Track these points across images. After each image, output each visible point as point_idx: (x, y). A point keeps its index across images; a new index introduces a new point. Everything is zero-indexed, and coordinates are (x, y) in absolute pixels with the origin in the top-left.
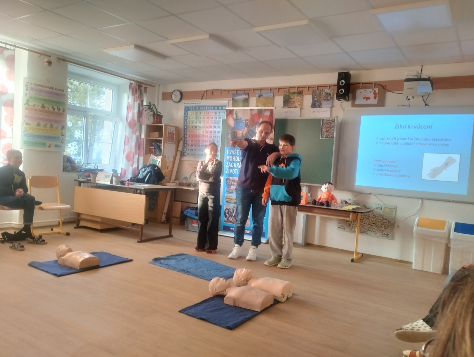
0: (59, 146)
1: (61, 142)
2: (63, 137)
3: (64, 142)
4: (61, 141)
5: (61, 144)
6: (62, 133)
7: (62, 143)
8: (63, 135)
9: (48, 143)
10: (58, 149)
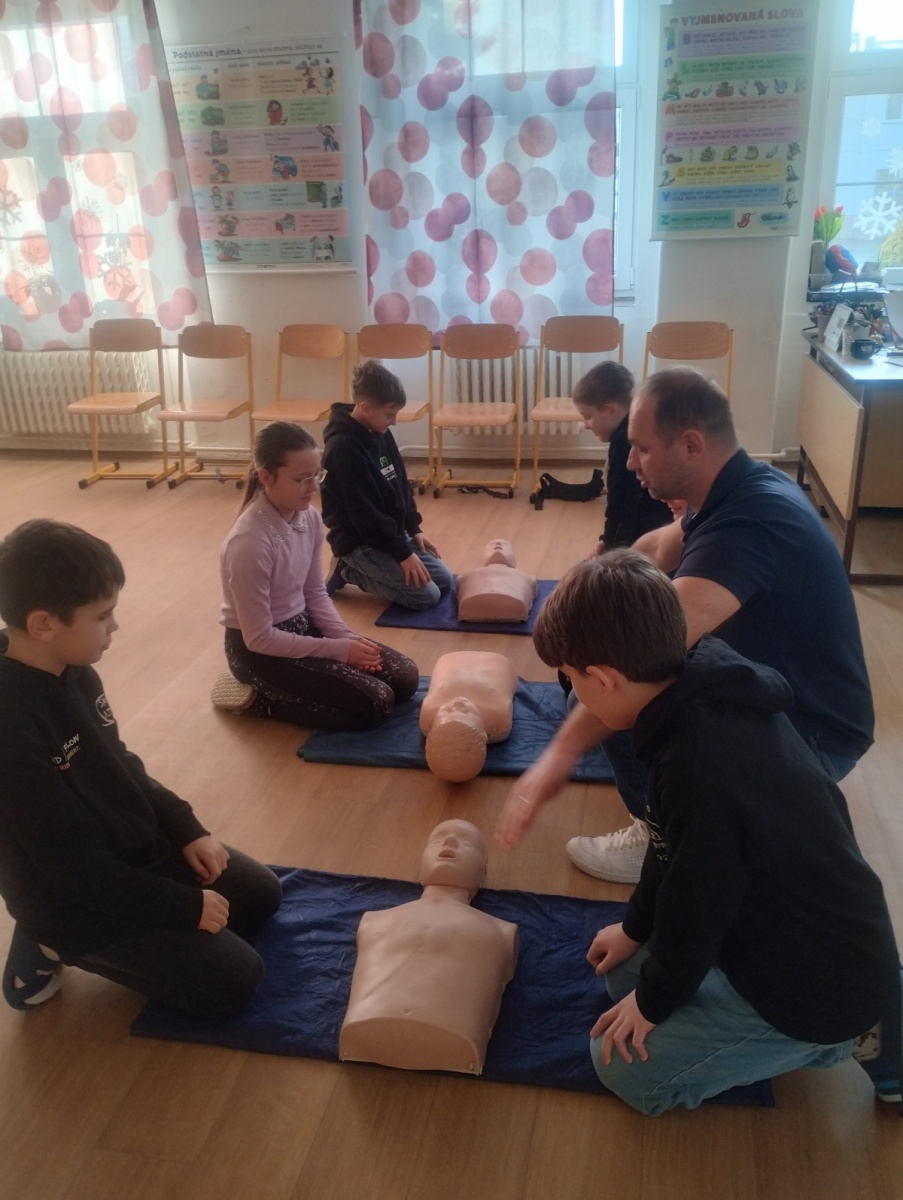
0: (776, 218)
1: (784, 201)
2: (793, 184)
3: (796, 202)
4: (787, 199)
5: (784, 209)
6: (789, 169)
7: (790, 204)
8: (792, 178)
9: (738, 213)
10: (772, 228)
